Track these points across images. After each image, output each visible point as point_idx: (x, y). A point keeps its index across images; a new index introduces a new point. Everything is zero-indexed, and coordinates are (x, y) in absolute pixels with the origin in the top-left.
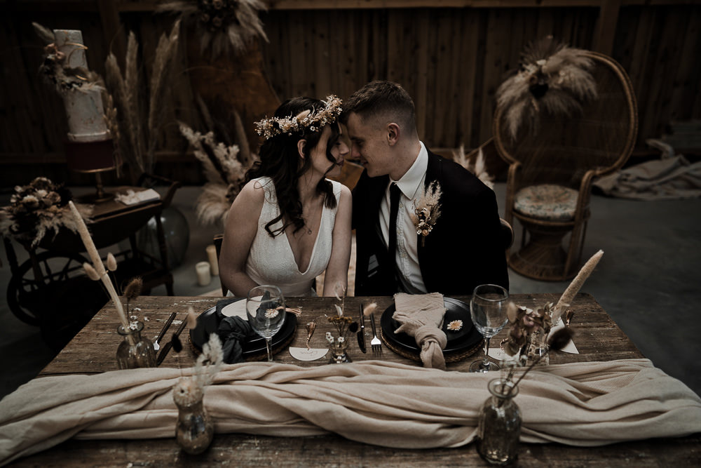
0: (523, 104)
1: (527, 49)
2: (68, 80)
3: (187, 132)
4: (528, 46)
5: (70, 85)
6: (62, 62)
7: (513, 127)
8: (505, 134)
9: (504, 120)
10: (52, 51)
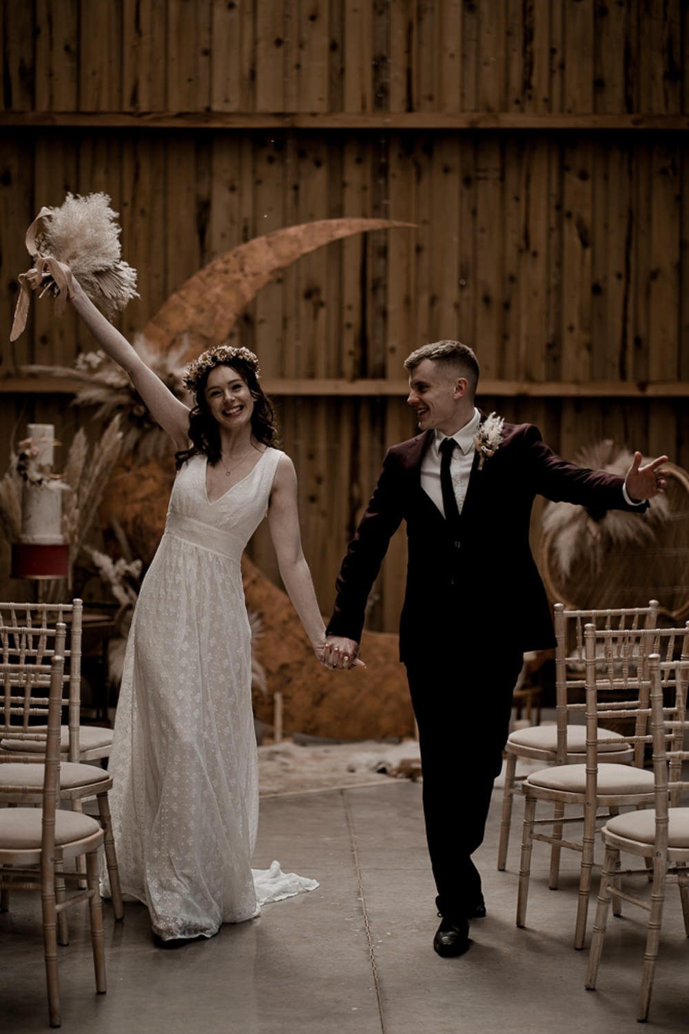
0: (575, 528)
1: (580, 458)
2: (37, 476)
3: (104, 561)
4: (581, 453)
5: (40, 482)
6: (33, 457)
7: (565, 559)
8: (554, 568)
9: (552, 551)
10: (28, 446)
